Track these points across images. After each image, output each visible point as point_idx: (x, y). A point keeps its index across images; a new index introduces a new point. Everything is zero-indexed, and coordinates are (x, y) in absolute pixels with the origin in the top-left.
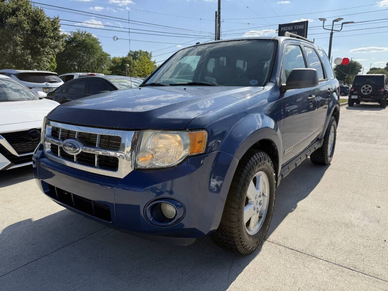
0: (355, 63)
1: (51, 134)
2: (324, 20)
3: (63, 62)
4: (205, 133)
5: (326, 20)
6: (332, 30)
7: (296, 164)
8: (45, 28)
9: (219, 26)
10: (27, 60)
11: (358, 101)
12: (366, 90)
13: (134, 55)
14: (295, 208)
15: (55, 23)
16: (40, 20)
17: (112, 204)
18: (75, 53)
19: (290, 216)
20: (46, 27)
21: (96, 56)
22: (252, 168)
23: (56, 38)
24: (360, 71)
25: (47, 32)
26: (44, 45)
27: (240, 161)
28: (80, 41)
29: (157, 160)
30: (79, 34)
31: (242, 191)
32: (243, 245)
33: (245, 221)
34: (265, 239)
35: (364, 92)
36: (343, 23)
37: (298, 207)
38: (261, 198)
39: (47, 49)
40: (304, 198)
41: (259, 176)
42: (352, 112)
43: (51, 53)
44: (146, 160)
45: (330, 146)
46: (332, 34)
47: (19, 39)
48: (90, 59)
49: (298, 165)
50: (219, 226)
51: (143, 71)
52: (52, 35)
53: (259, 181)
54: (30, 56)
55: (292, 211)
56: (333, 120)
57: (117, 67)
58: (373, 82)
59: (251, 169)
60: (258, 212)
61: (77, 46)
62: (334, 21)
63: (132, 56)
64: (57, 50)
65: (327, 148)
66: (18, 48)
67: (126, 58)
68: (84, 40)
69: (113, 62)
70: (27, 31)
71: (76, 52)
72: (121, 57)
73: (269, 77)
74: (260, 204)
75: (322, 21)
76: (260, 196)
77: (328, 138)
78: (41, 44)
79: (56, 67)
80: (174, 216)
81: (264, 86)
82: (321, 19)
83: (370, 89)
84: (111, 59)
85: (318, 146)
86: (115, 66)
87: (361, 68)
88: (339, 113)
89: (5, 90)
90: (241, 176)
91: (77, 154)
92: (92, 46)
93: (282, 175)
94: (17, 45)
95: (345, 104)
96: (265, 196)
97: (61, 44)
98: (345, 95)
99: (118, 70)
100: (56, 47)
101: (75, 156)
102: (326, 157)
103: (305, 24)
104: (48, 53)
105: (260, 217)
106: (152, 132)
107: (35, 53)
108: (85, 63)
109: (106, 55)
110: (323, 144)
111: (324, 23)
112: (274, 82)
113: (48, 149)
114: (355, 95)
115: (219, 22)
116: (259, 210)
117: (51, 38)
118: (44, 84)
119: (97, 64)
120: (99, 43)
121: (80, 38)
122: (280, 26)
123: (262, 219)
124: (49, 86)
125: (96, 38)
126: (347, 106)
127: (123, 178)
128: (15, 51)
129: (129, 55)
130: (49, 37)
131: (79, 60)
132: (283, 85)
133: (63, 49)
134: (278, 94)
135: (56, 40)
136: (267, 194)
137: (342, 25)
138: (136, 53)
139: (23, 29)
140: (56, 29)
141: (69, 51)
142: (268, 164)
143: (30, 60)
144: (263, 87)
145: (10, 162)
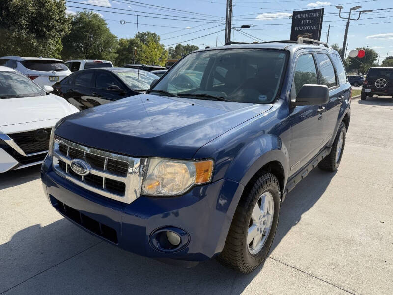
0: (371, 50)
1: (59, 149)
2: (340, 8)
3: (69, 43)
4: (211, 162)
5: (342, 8)
6: (349, 19)
7: (302, 176)
8: (50, 10)
9: (231, 10)
10: (33, 44)
11: (371, 95)
12: (381, 83)
13: (142, 37)
14: (299, 220)
15: (61, 5)
16: (46, 2)
17: (119, 223)
18: (81, 35)
19: (294, 229)
20: (52, 10)
21: (103, 39)
22: (257, 192)
23: (62, 21)
24: (376, 60)
25: (53, 15)
26: (49, 28)
27: (245, 187)
28: (86, 21)
29: (163, 186)
30: (85, 14)
31: (246, 216)
32: (245, 266)
33: (249, 241)
34: (267, 256)
35: (378, 86)
36: (360, 12)
37: (301, 220)
38: (266, 218)
39: (53, 33)
40: (309, 209)
41: (264, 197)
42: (364, 107)
43: (57, 37)
44: (153, 188)
45: (338, 153)
46: (348, 23)
47: (23, 21)
48: (96, 41)
49: (304, 177)
50: (224, 249)
51: (151, 57)
52: (58, 18)
53: (264, 202)
54: (36, 40)
55: (296, 224)
56: (343, 126)
57: (124, 49)
58: (388, 75)
59: (256, 194)
60: (261, 231)
61: (83, 27)
62: (351, 9)
63: (140, 37)
64: (63, 34)
65: (335, 156)
66: (23, 31)
67: (134, 40)
68: (90, 21)
69: (120, 44)
70: (32, 14)
71: (83, 34)
72: (129, 39)
73: (279, 92)
74: (264, 223)
75: (339, 9)
76: (264, 216)
77: (336, 145)
78: (47, 27)
79: (62, 49)
80: (179, 243)
81: (273, 103)
82: (338, 7)
83: (384, 82)
84: (118, 41)
85: (325, 154)
86: (121, 48)
87: (377, 56)
88: (349, 119)
89: (10, 81)
90: (246, 201)
91: (84, 174)
92: (99, 28)
93: (287, 190)
94: (22, 28)
95: (357, 98)
96: (269, 214)
97: (67, 27)
98: (358, 85)
99: (125, 53)
100: (62, 30)
101: (83, 176)
102: (333, 164)
103: (321, 11)
104: (54, 37)
105: (264, 235)
106: (160, 160)
107: (41, 36)
108: (91, 45)
109: (113, 37)
110: (331, 152)
111: (340, 11)
112: (284, 98)
113: (56, 162)
114: (368, 88)
115: (231, 6)
116: (263, 230)
117: (57, 21)
118: (50, 72)
119: (104, 46)
120: (106, 24)
121: (87, 19)
122: (295, 13)
123: (265, 237)
124: (55, 75)
125: (102, 19)
126: (360, 99)
127: (129, 203)
128: (19, 35)
129: (137, 37)
130: (55, 20)
131: (85, 42)
132: (292, 101)
133: (69, 32)
134: (286, 111)
135: (62, 23)
136: (271, 212)
137: (360, 14)
138: (144, 35)
139: (28, 12)
140: (62, 12)
141: (76, 32)
142: (274, 185)
143: (35, 44)
144: (271, 105)
145: (17, 163)
